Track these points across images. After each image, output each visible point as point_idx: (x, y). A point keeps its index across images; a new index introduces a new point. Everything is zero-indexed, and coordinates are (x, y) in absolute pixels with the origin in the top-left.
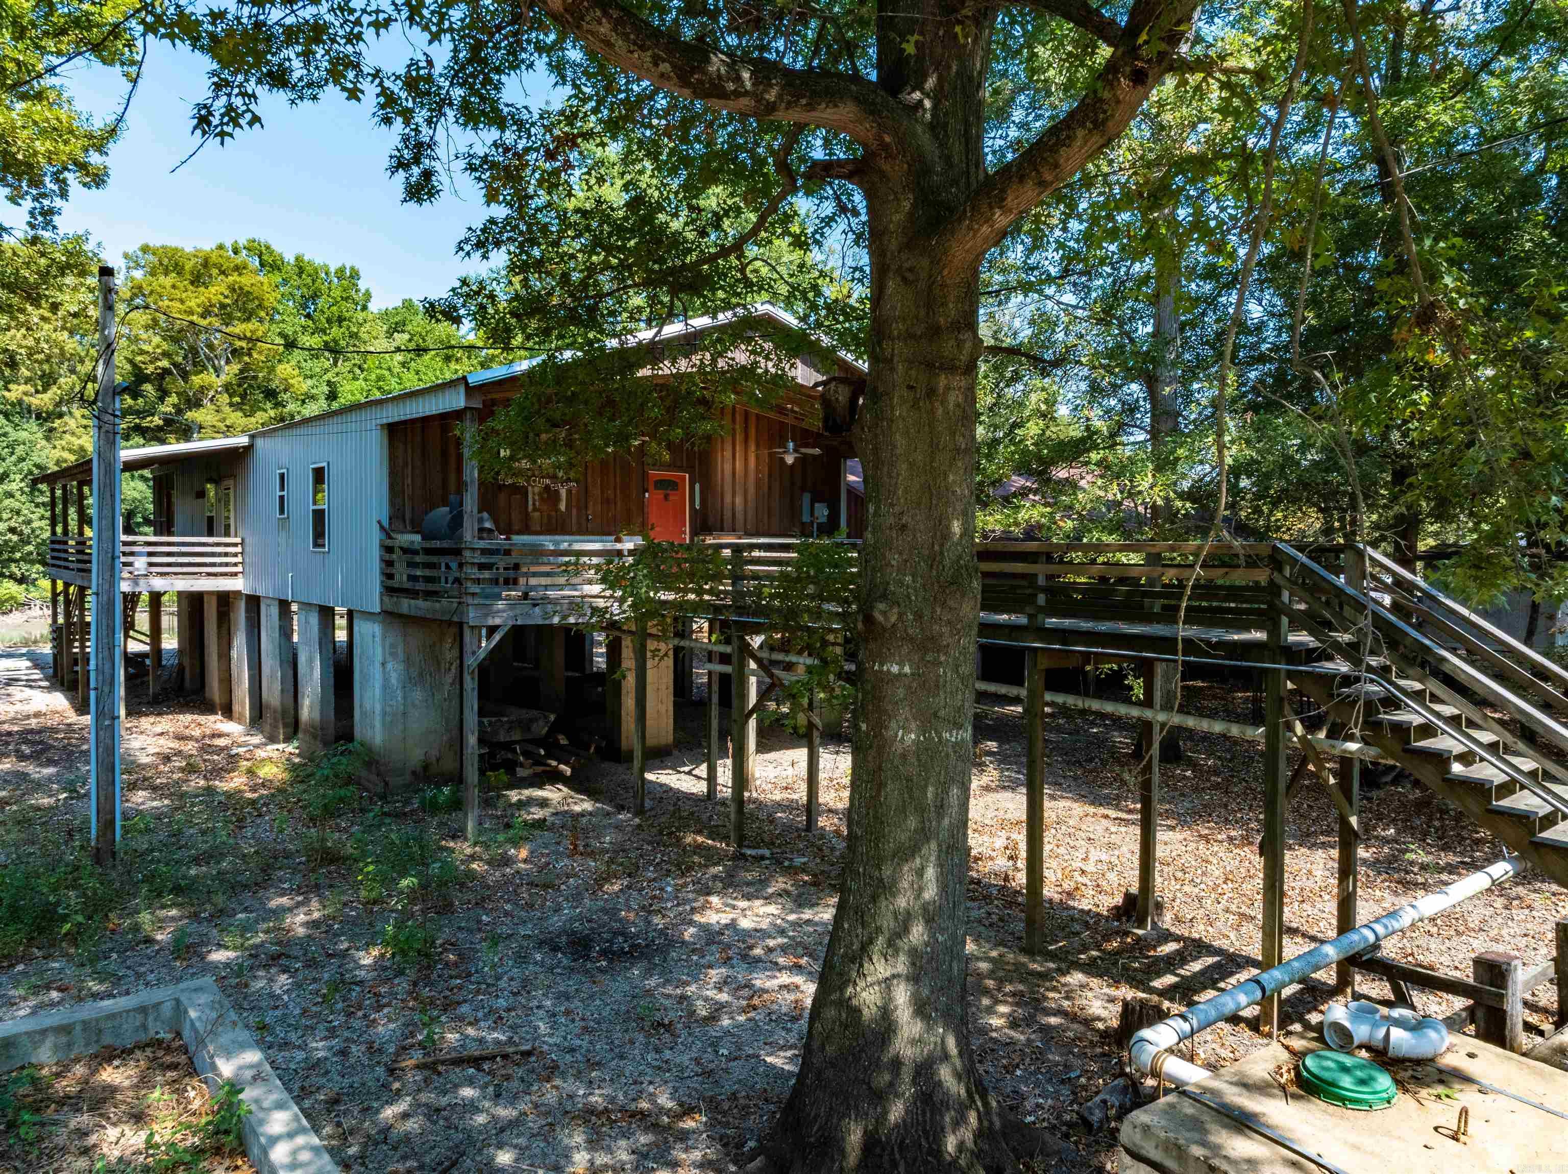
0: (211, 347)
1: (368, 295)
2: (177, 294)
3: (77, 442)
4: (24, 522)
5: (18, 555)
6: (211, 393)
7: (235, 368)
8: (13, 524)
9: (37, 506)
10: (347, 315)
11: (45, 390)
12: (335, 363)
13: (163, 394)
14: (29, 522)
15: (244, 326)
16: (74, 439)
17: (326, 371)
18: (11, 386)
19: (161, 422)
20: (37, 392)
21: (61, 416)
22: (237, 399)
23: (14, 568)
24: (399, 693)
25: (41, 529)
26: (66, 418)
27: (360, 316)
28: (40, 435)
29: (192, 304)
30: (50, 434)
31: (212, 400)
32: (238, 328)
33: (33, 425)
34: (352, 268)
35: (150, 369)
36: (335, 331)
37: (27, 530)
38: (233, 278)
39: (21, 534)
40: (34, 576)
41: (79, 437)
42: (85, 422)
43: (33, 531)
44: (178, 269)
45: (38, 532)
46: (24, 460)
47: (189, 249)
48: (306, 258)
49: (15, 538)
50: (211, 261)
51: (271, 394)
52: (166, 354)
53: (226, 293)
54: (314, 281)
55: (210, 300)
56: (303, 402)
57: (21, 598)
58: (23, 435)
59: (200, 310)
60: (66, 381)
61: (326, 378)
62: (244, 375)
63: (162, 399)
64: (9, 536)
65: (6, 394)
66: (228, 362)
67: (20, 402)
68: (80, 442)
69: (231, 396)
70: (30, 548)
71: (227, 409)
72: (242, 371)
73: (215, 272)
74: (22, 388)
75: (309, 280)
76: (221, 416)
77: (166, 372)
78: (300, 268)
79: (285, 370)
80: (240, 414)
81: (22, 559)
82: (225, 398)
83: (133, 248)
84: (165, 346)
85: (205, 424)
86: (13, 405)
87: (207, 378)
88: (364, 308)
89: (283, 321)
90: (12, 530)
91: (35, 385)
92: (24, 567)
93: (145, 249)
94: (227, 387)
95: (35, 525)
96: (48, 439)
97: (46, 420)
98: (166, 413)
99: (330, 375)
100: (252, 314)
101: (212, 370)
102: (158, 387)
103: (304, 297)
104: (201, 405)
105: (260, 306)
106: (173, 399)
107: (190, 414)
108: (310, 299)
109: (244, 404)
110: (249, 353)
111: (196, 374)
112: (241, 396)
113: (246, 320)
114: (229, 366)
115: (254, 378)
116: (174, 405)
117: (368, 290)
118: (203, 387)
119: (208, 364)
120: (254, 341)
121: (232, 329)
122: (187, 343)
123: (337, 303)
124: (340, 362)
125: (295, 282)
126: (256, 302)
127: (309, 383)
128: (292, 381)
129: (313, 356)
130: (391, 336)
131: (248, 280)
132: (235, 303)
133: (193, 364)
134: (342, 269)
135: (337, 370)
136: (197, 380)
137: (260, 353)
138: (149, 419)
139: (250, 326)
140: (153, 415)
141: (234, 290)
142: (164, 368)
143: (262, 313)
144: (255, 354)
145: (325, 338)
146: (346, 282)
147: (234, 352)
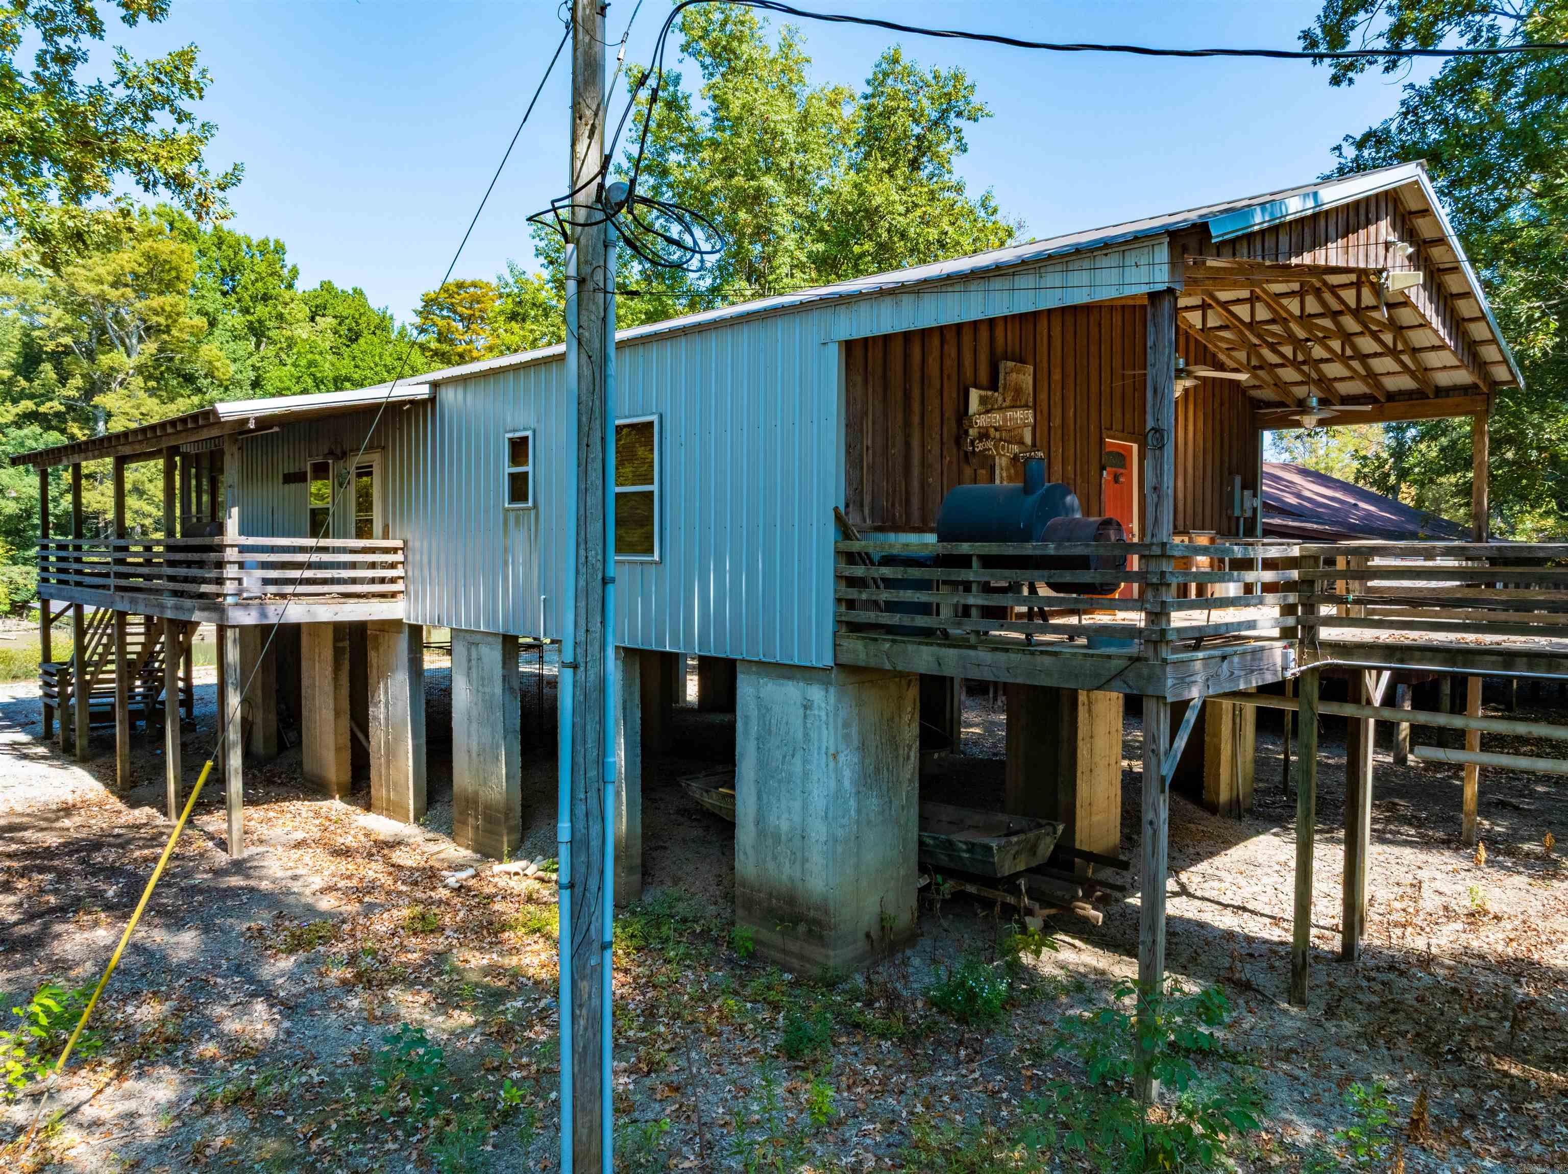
0: (120, 322)
1: (295, 273)
6: (121, 376)
7: (151, 347)
10: (274, 292)
12: (258, 346)
13: (63, 379)
15: (162, 299)
17: (250, 354)
19: (63, 409)
22: (152, 384)
24: (852, 803)
27: (287, 295)
29: (101, 270)
31: (121, 384)
32: (156, 301)
34: (277, 242)
35: (50, 347)
36: (261, 310)
38: (147, 245)
48: (226, 229)
51: (189, 379)
52: (67, 330)
53: (141, 260)
54: (236, 254)
55: (122, 268)
56: (226, 389)
59: (111, 279)
61: (249, 362)
62: (163, 356)
63: (62, 382)
66: (141, 340)
69: (146, 380)
71: (142, 394)
72: (161, 350)
75: (231, 253)
76: (134, 402)
77: (68, 351)
78: (220, 238)
79: (210, 350)
80: (155, 400)
82: (139, 381)
84: (68, 320)
85: (114, 411)
87: (114, 358)
88: (290, 286)
89: (203, 297)
94: (139, 370)
98: (68, 398)
99: (254, 359)
100: (168, 287)
101: (122, 349)
102: (58, 367)
103: (223, 271)
104: (109, 389)
105: (178, 278)
106: (77, 381)
107: (97, 400)
108: (230, 273)
109: (159, 389)
110: (168, 330)
111: (103, 353)
112: (158, 380)
113: (161, 293)
114: (142, 346)
115: (171, 359)
116: (78, 389)
117: (295, 267)
118: (112, 368)
119: (117, 342)
120: (174, 316)
121: (148, 302)
122: (90, 317)
123: (262, 279)
124: (263, 345)
125: (215, 253)
126: (174, 274)
127: (233, 368)
128: (218, 364)
129: (235, 338)
130: (312, 319)
131: (166, 246)
132: (150, 273)
133: (99, 342)
134: (265, 243)
135: (262, 354)
136: (105, 360)
137: (181, 330)
138: (49, 404)
139: (169, 299)
140: (51, 400)
141: (149, 258)
142: (66, 346)
143: (182, 286)
144: (174, 332)
145: (249, 318)
146: (270, 257)
147: (148, 329)
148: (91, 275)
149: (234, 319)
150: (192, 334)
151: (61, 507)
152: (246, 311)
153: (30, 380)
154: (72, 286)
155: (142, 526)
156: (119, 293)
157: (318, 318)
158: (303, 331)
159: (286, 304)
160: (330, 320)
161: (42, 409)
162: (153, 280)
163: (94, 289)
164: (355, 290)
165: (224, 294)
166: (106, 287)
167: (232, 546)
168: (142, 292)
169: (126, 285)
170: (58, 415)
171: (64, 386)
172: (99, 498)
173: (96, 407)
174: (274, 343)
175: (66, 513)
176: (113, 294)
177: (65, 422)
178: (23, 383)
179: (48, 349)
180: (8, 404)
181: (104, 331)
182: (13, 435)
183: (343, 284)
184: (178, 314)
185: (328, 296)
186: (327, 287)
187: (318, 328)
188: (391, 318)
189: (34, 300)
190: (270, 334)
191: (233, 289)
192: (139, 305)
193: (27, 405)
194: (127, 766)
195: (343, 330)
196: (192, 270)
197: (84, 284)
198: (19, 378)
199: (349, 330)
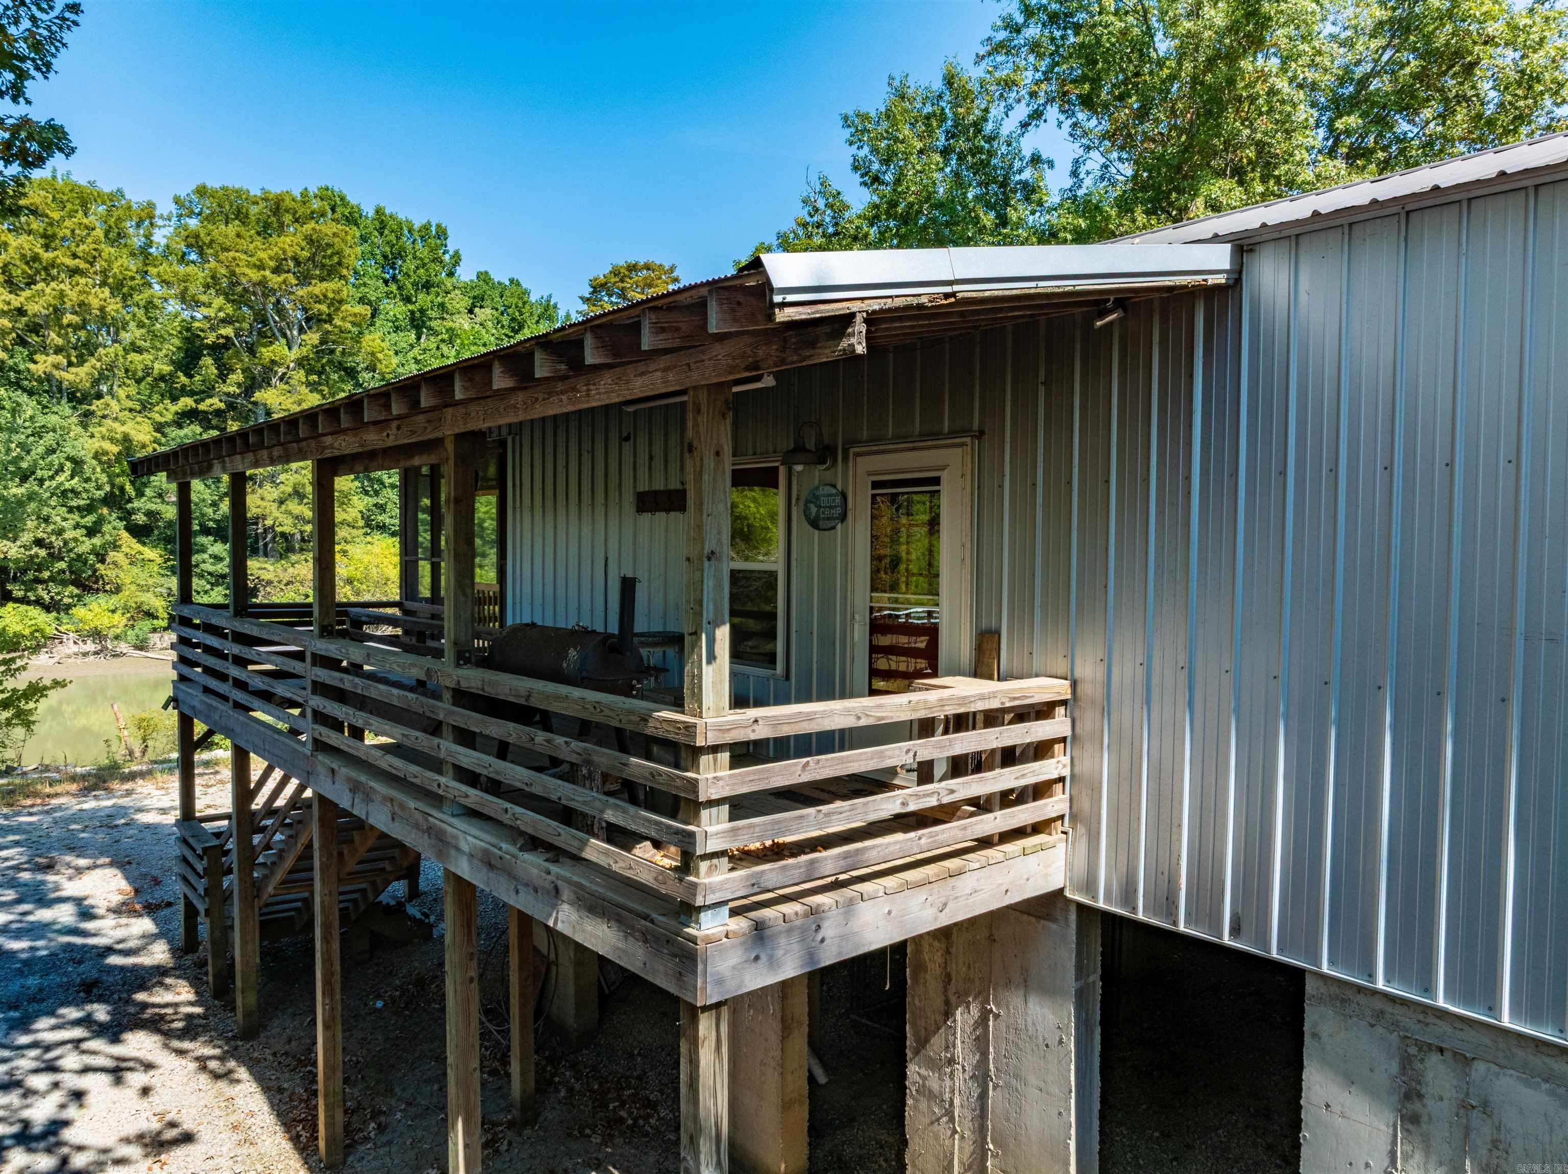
0: (280, 310)
1: (457, 259)
2: (244, 244)
3: (120, 429)
4: (53, 532)
5: (46, 574)
6: (281, 371)
7: (313, 337)
8: (40, 535)
9: (71, 510)
10: (436, 280)
11: (82, 361)
12: (419, 338)
13: (224, 372)
14: (60, 532)
15: (325, 285)
16: (116, 425)
17: (412, 346)
18: (37, 357)
19: (222, 406)
20: (70, 364)
21: (99, 396)
22: (313, 378)
23: (41, 591)
25: (75, 540)
26: (108, 398)
27: (449, 283)
28: (74, 420)
29: (262, 255)
30: (86, 418)
31: (281, 379)
32: (318, 288)
33: (65, 408)
34: (439, 226)
35: (211, 339)
36: (423, 299)
37: (58, 543)
38: (309, 227)
39: (50, 546)
40: (67, 600)
41: (123, 423)
42: (130, 404)
43: (66, 543)
44: (241, 215)
45: (72, 545)
46: (54, 451)
47: (255, 192)
48: (387, 212)
49: (43, 553)
50: (283, 206)
52: (227, 321)
53: (304, 244)
54: (398, 238)
55: (284, 252)
57: (50, 631)
58: (53, 420)
59: (272, 264)
60: (109, 351)
61: (411, 355)
62: (323, 349)
63: (223, 377)
64: (35, 550)
65: (32, 366)
66: (301, 331)
67: (49, 377)
68: (124, 429)
69: (308, 374)
70: (62, 565)
71: (304, 389)
72: (323, 342)
73: (287, 219)
74: (53, 359)
75: (392, 238)
76: (295, 397)
77: (228, 344)
78: (382, 222)
79: (372, 341)
81: (52, 579)
82: (300, 375)
83: (185, 190)
84: (229, 310)
86: (40, 381)
87: (275, 350)
88: (451, 274)
89: (365, 285)
90: (39, 543)
91: (68, 357)
92: (54, 588)
93: (202, 191)
94: (300, 363)
95: (69, 535)
96: (85, 426)
97: (80, 402)
98: (228, 394)
99: (416, 351)
100: (330, 272)
101: (284, 341)
102: (218, 361)
103: (385, 257)
104: (269, 385)
105: (340, 264)
106: (237, 377)
107: (258, 396)
108: (390, 260)
109: (320, 384)
110: (330, 320)
111: (265, 346)
112: (320, 374)
113: (322, 279)
114: (303, 337)
115: (332, 352)
116: (239, 385)
117: (457, 253)
118: (273, 362)
119: (278, 334)
120: (337, 303)
121: (310, 289)
122: (251, 308)
123: (424, 265)
124: (424, 337)
125: (378, 240)
126: (336, 259)
127: (395, 361)
128: (380, 356)
129: (397, 329)
130: (471, 311)
131: (328, 228)
132: (312, 259)
133: (261, 334)
134: (426, 227)
135: (423, 346)
136: (266, 353)
137: (343, 319)
138: (209, 401)
139: (331, 286)
140: (211, 397)
141: (310, 240)
142: (227, 338)
143: (344, 272)
144: (337, 322)
145: (411, 307)
146: (432, 241)
147: (308, 320)
148: (253, 260)
149: (395, 309)
150: (354, 324)
151: (221, 512)
152: (407, 300)
153: (191, 377)
154: (233, 273)
155: (302, 532)
156: (280, 279)
157: (477, 310)
158: (463, 323)
159: (447, 293)
160: (488, 311)
161: (202, 407)
162: (315, 267)
163: (255, 275)
164: (512, 281)
165: (386, 282)
166: (267, 273)
167: (715, 749)
168: (304, 279)
169: (288, 271)
170: (218, 413)
171: (224, 382)
172: (259, 502)
173: (255, 404)
174: (436, 334)
175: (225, 517)
176: (275, 280)
177: (225, 421)
178: (183, 379)
179: (209, 341)
180: (167, 401)
181: (265, 322)
182: (173, 435)
183: (500, 276)
184: (341, 302)
185: (485, 287)
186: (483, 277)
187: (478, 320)
188: (555, 306)
189: (194, 289)
190: (433, 324)
191: (394, 277)
192: (301, 292)
193: (187, 402)
194: (339, 1116)
195: (505, 320)
196: (354, 255)
197: (248, 271)
198: (180, 374)
199: (513, 320)
